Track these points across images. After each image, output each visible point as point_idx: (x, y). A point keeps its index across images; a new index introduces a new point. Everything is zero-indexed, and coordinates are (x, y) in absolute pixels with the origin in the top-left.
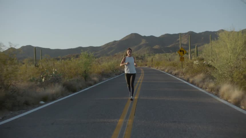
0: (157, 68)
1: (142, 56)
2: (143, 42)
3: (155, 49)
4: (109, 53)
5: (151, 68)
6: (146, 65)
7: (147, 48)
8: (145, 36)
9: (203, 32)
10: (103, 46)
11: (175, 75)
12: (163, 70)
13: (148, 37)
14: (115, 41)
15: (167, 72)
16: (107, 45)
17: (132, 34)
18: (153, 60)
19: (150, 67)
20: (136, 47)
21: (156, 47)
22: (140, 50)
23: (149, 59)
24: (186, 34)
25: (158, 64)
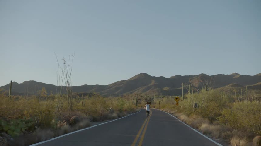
0: (163, 110)
1: (150, 98)
2: (153, 82)
3: (165, 91)
4: (116, 93)
5: (159, 110)
6: (154, 107)
7: (156, 89)
8: (154, 77)
9: (215, 75)
10: (110, 85)
11: (172, 114)
12: (167, 111)
13: (158, 77)
14: (123, 81)
15: (169, 113)
16: (115, 84)
17: (141, 74)
18: (161, 103)
19: (157, 109)
20: (144, 87)
21: (166, 88)
22: (149, 91)
23: (157, 101)
24: (197, 76)
25: (164, 107)
